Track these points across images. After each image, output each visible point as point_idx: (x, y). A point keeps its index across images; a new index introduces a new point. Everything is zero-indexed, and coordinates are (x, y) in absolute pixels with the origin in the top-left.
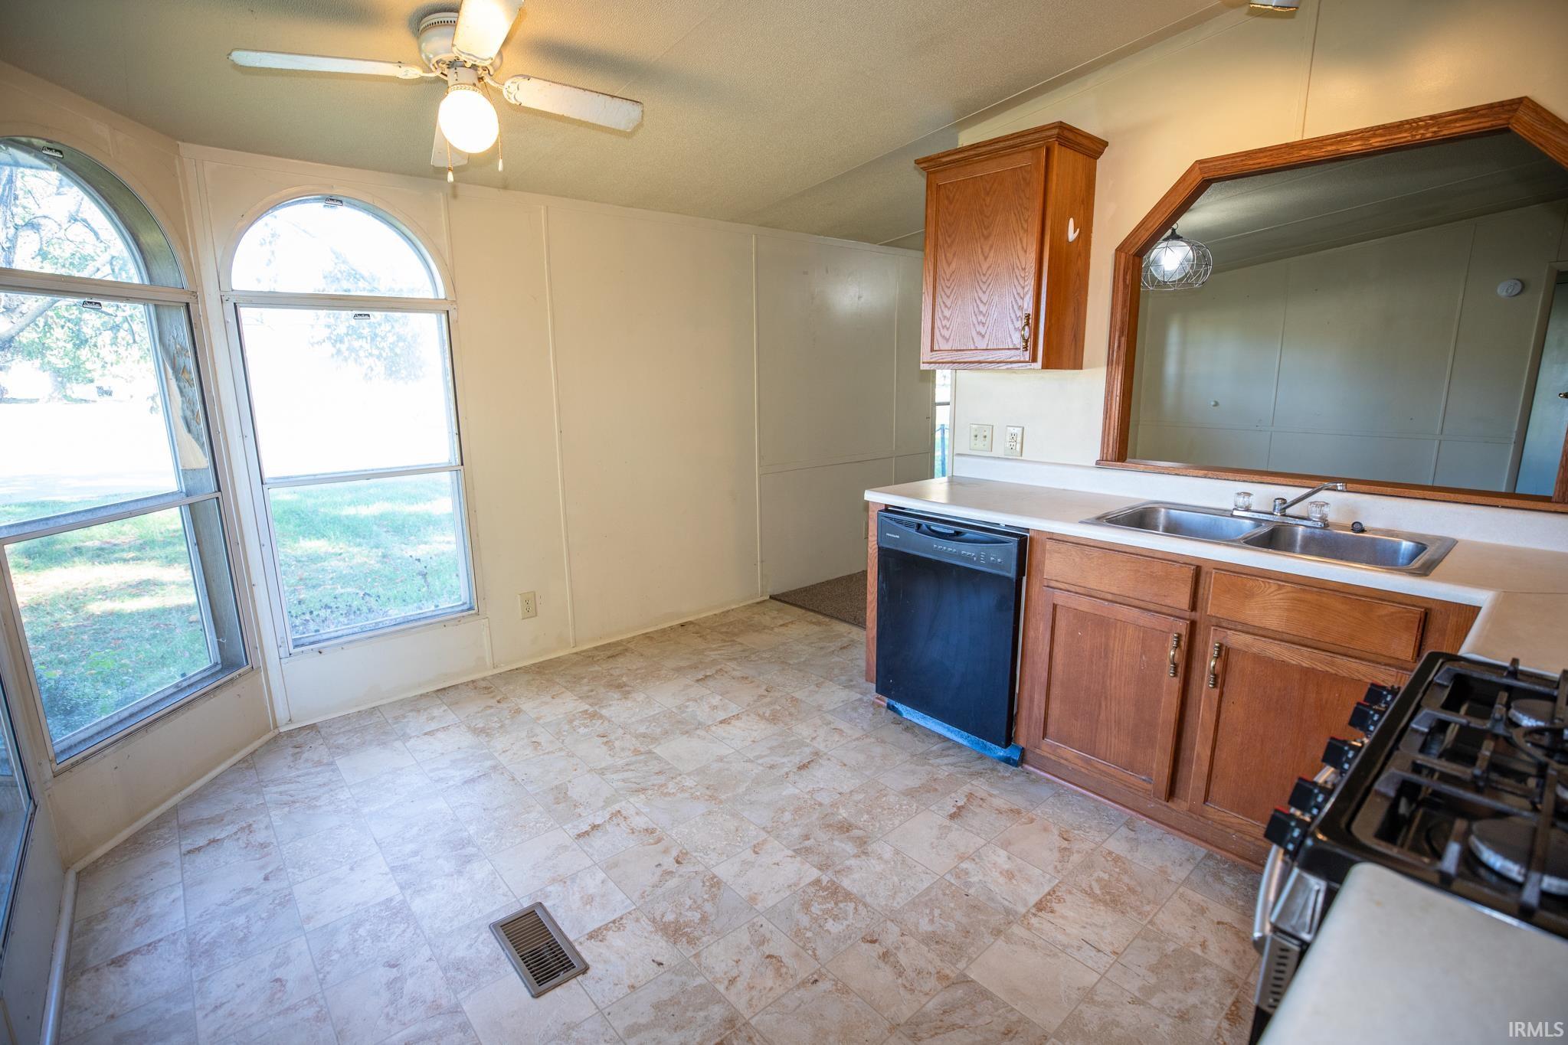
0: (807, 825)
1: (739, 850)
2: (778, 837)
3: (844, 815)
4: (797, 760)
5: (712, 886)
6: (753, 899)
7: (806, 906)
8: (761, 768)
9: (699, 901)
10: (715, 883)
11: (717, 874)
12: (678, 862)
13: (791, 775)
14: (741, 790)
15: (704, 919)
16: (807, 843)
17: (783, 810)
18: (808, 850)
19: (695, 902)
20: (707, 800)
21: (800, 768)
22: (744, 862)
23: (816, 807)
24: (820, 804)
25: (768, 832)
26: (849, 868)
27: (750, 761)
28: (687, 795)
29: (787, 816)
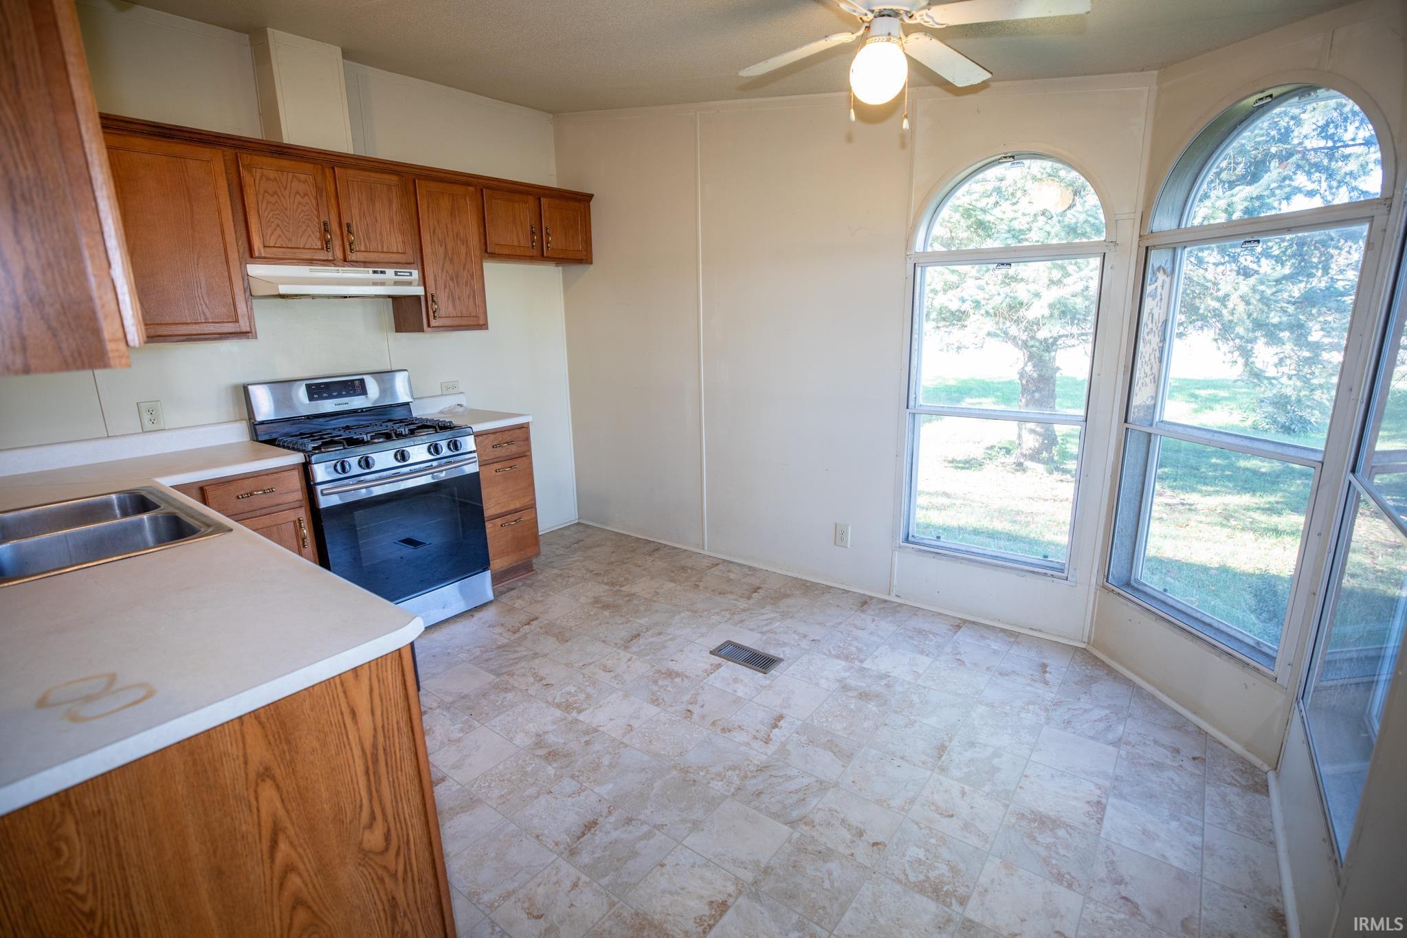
0: (587, 754)
1: (644, 726)
2: (614, 740)
3: (550, 768)
4: (599, 838)
5: (657, 700)
6: (626, 696)
7: (588, 697)
8: (642, 817)
9: (662, 690)
10: (655, 701)
11: (656, 708)
12: (689, 711)
13: (605, 812)
14: (658, 784)
15: (656, 682)
16: (587, 738)
17: (611, 766)
18: (587, 733)
19: (665, 690)
20: (690, 767)
21: (595, 823)
22: (638, 718)
23: (577, 774)
24: (573, 777)
25: (622, 743)
26: (554, 723)
27: (659, 827)
28: (713, 770)
29: (606, 761)
